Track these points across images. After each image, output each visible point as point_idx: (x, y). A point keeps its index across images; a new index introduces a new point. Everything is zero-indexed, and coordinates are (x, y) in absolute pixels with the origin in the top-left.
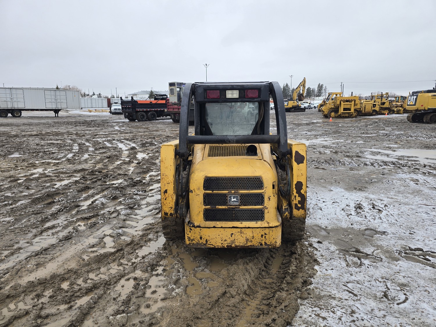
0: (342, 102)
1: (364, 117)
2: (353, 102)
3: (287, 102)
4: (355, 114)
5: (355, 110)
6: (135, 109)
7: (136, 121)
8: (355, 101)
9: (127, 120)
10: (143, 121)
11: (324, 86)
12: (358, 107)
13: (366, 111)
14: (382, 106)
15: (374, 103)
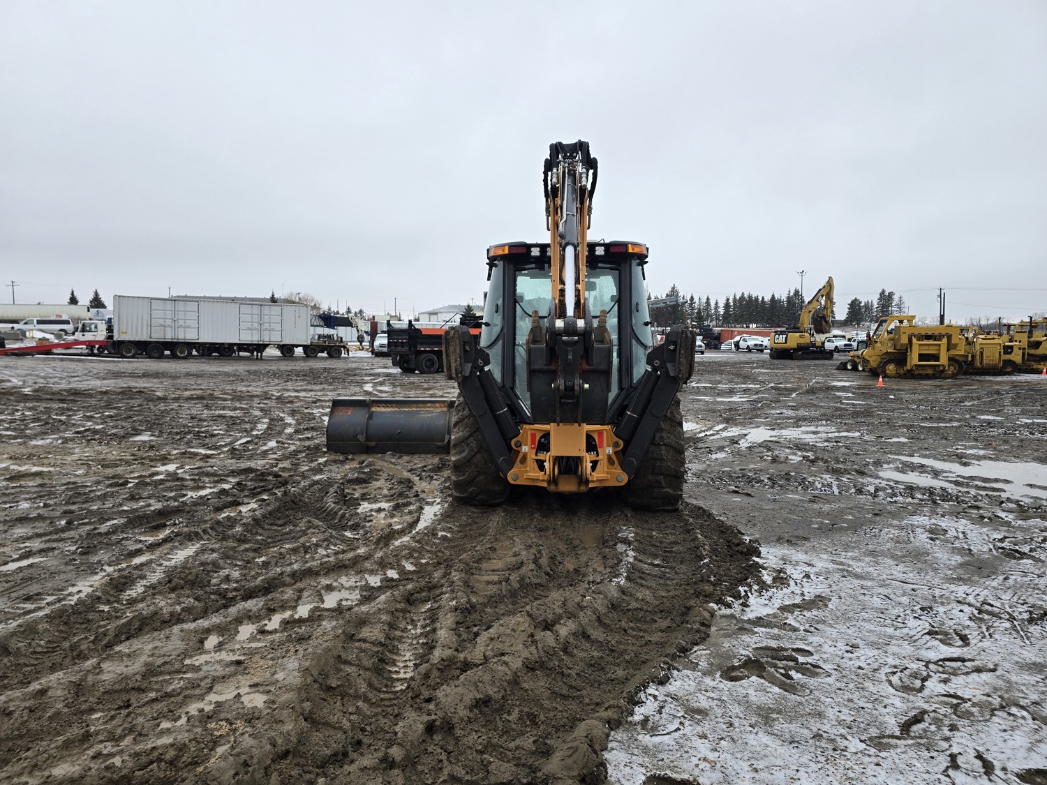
0: (914, 340)
1: (978, 378)
2: (945, 340)
3: (784, 336)
4: (952, 369)
5: (950, 359)
6: (416, 347)
7: (417, 372)
8: (949, 337)
9: (397, 370)
10: (430, 373)
11: (896, 298)
12: (961, 351)
13: (984, 361)
14: (1032, 351)
15: (1007, 344)
